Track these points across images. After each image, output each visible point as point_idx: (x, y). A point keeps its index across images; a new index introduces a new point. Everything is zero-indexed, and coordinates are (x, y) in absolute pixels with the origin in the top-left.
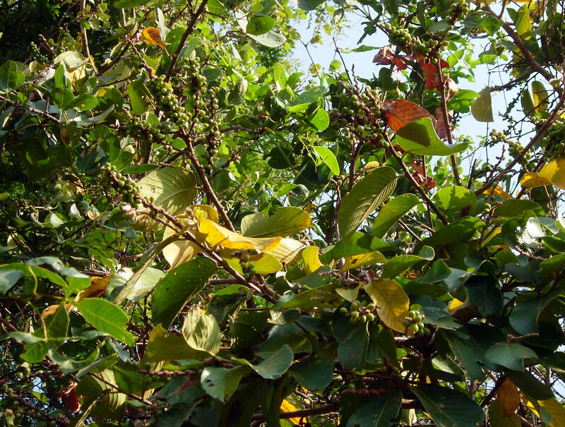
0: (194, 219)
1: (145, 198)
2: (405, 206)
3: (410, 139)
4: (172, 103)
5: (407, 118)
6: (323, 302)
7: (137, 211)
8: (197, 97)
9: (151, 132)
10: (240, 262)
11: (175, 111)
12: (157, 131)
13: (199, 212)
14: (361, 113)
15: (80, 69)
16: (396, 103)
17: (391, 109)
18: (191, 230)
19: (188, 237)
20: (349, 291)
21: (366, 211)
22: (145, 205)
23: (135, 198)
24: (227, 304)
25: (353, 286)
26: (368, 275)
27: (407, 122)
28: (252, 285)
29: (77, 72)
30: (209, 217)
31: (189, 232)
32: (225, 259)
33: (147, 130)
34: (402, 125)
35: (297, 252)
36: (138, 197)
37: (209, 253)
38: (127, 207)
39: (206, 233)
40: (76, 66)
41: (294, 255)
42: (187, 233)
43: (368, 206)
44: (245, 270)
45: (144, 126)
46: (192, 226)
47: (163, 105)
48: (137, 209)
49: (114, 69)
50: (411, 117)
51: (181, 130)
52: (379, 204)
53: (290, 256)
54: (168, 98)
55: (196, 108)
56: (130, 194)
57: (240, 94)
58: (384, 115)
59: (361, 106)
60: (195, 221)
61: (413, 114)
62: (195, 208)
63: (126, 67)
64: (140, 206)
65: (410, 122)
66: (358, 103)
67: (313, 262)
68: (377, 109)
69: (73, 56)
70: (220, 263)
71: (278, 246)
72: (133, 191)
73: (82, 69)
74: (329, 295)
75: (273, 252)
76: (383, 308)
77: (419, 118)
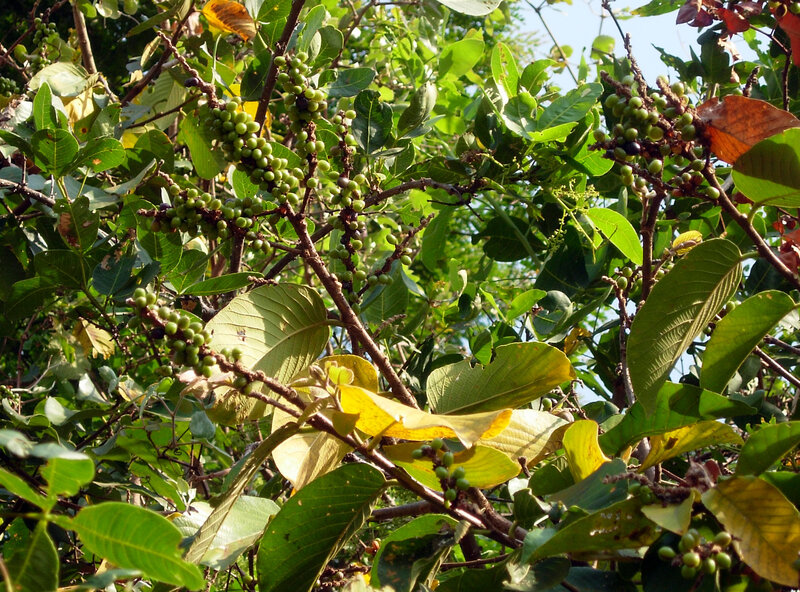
0: (328, 387)
1: (223, 352)
2: (766, 318)
3: (763, 177)
4: (259, 152)
5: (751, 133)
6: (617, 538)
7: (210, 380)
8: (309, 134)
9: (223, 217)
10: (435, 468)
11: (268, 169)
12: (236, 213)
13: (337, 371)
14: (653, 134)
15: (82, 96)
16: (724, 105)
17: (716, 118)
18: (323, 409)
19: (318, 425)
20: (670, 510)
21: (684, 335)
22: (224, 368)
23: (202, 356)
24: (415, 559)
25: (678, 498)
26: (706, 472)
27: (752, 143)
28: (461, 512)
29: (76, 104)
30: (359, 381)
31: (320, 415)
32: (400, 464)
33: (213, 213)
34: (743, 149)
35: (548, 436)
36: (208, 351)
37: (365, 453)
38: (188, 376)
39: (354, 411)
40: (73, 91)
41: (543, 441)
42: (316, 417)
43: (687, 326)
44: (445, 483)
45: (208, 205)
46: (324, 402)
47: (243, 158)
48: (207, 376)
49: (150, 91)
50: (760, 131)
51: (284, 205)
52: (708, 320)
53: (533, 446)
54: (251, 143)
55: (310, 157)
56: (191, 347)
57: (422, 113)
58: (703, 134)
59: (651, 119)
60: (332, 391)
61: (763, 123)
62: (328, 363)
63: (176, 83)
64: (215, 369)
65: (758, 141)
66: (645, 112)
67: (588, 454)
68: (685, 120)
69: (66, 72)
70: (391, 472)
71: (507, 428)
72: (197, 342)
73: (87, 97)
74: (629, 523)
75: (498, 440)
76: (746, 538)
77: (779, 130)
